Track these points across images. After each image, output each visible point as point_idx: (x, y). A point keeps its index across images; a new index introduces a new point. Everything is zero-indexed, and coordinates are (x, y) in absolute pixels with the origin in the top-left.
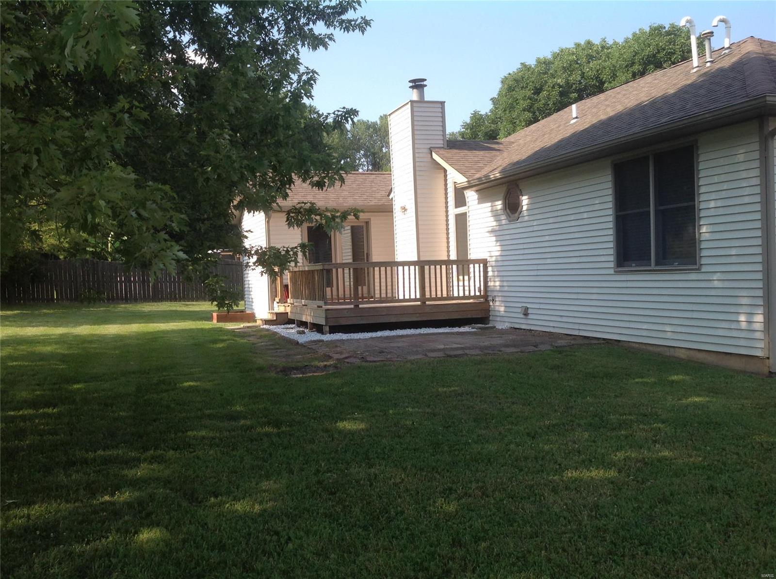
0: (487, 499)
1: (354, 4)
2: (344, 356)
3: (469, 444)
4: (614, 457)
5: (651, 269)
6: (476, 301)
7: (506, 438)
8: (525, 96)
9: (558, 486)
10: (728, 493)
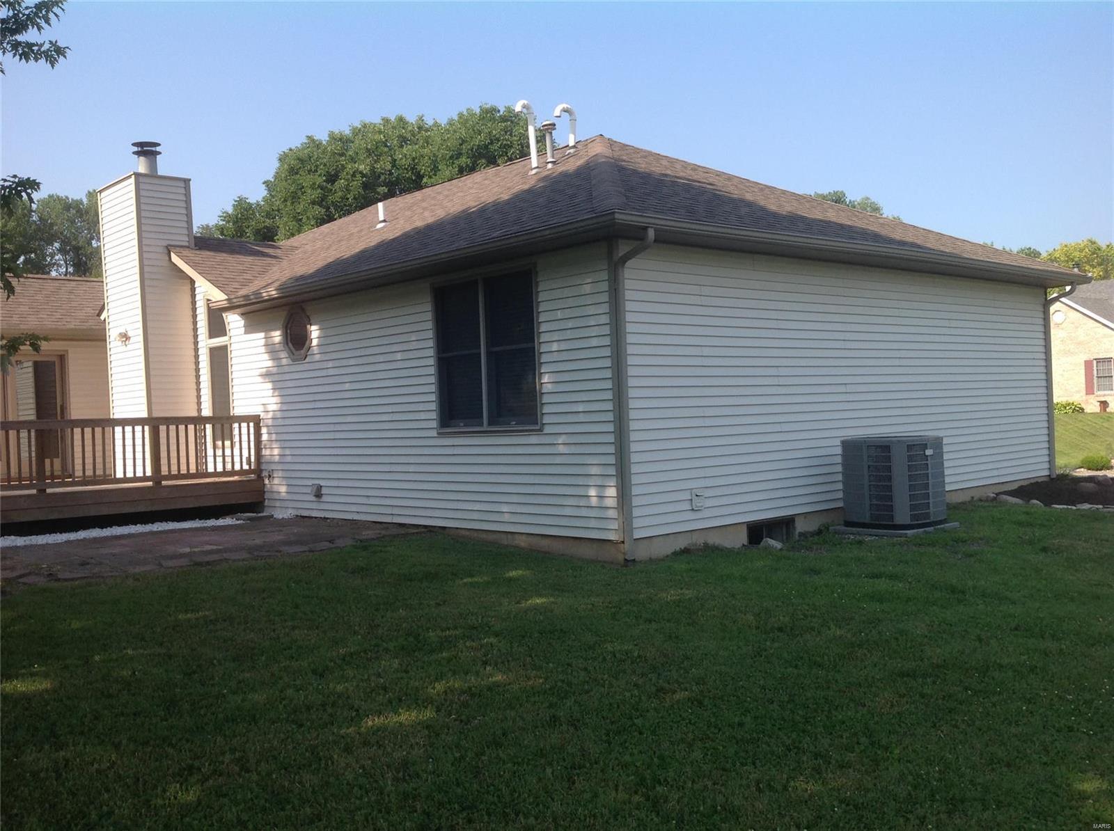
0: (247, 775)
1: (38, 20)
2: (15, 574)
3: (224, 696)
4: (432, 691)
5: (482, 429)
6: (244, 478)
7: (280, 682)
8: (314, 184)
9: (353, 742)
10: (574, 724)
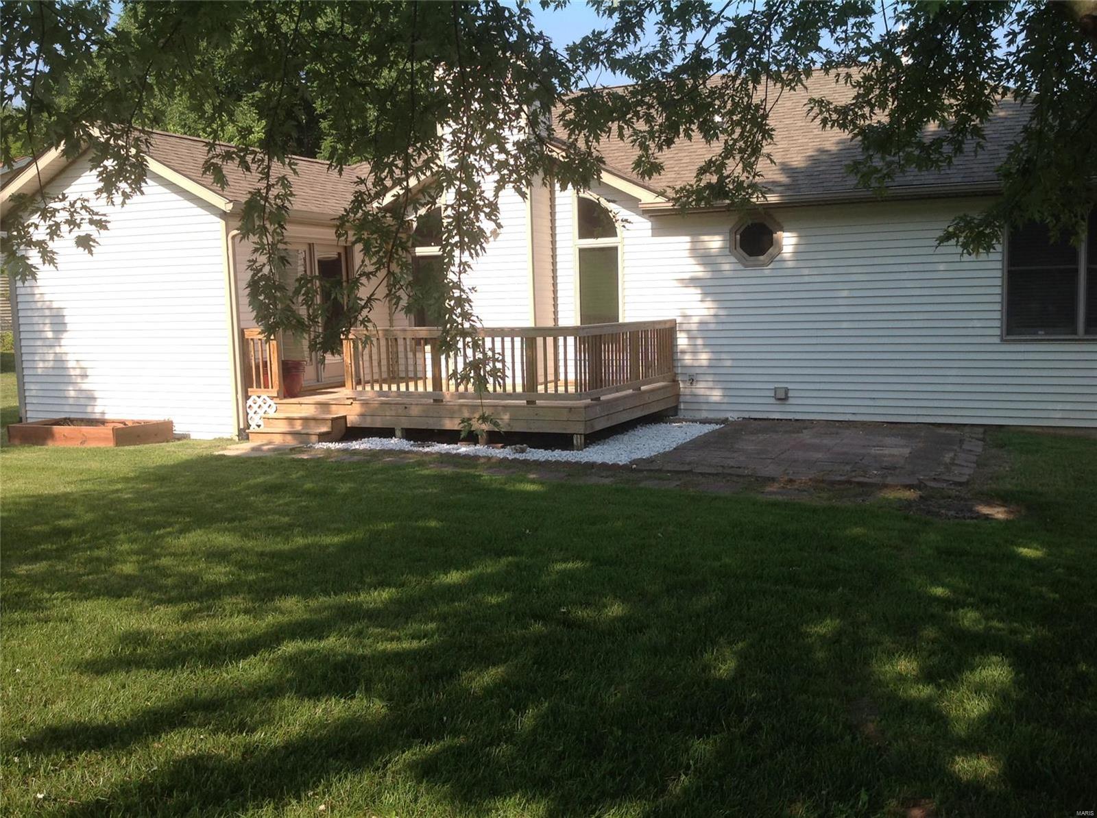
5: (1076, 337)
